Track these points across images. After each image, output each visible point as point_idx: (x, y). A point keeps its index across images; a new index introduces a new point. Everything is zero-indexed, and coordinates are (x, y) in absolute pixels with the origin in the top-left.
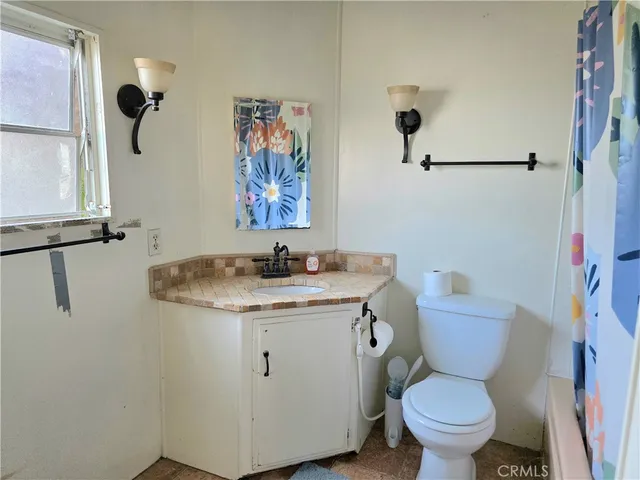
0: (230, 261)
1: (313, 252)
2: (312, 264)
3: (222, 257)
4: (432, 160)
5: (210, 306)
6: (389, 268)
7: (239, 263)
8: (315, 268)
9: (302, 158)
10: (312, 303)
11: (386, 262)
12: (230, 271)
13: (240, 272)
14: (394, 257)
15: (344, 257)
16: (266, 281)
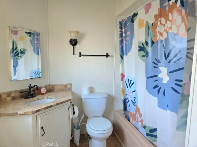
0: (9, 94)
1: (43, 86)
2: (43, 90)
3: (5, 93)
4: (81, 54)
5: (16, 114)
6: (70, 88)
7: (13, 95)
8: (44, 92)
9: (17, 51)
10: (57, 104)
11: (69, 86)
12: (9, 99)
13: (14, 98)
14: (71, 84)
15: (53, 87)
16: (28, 100)
